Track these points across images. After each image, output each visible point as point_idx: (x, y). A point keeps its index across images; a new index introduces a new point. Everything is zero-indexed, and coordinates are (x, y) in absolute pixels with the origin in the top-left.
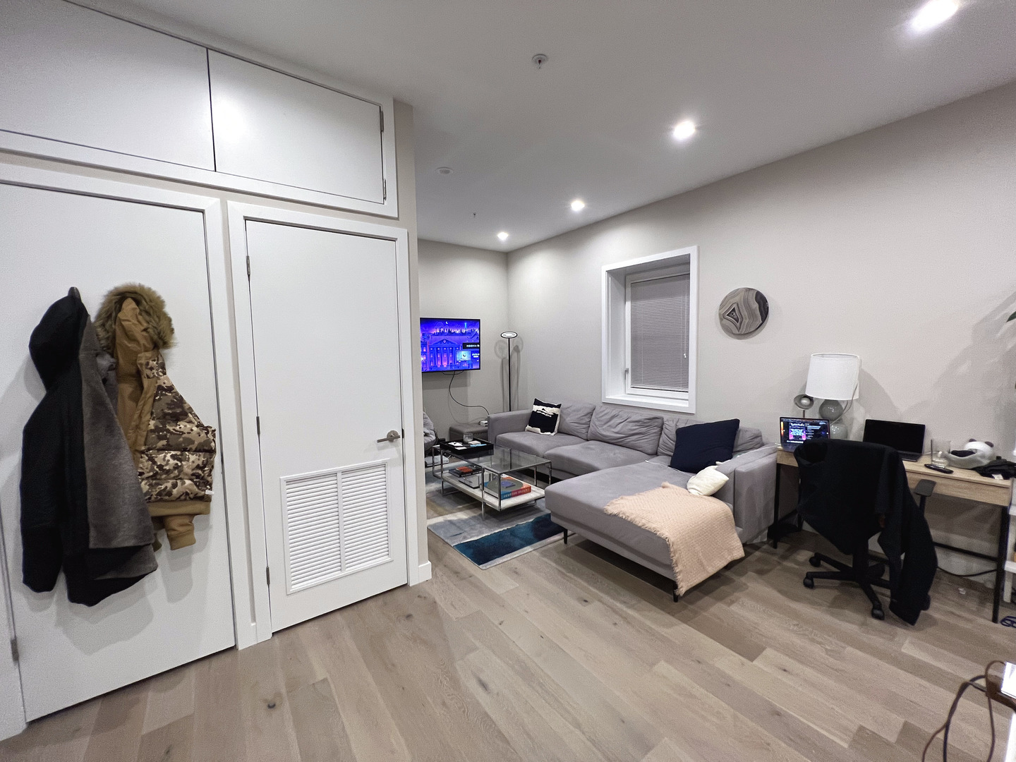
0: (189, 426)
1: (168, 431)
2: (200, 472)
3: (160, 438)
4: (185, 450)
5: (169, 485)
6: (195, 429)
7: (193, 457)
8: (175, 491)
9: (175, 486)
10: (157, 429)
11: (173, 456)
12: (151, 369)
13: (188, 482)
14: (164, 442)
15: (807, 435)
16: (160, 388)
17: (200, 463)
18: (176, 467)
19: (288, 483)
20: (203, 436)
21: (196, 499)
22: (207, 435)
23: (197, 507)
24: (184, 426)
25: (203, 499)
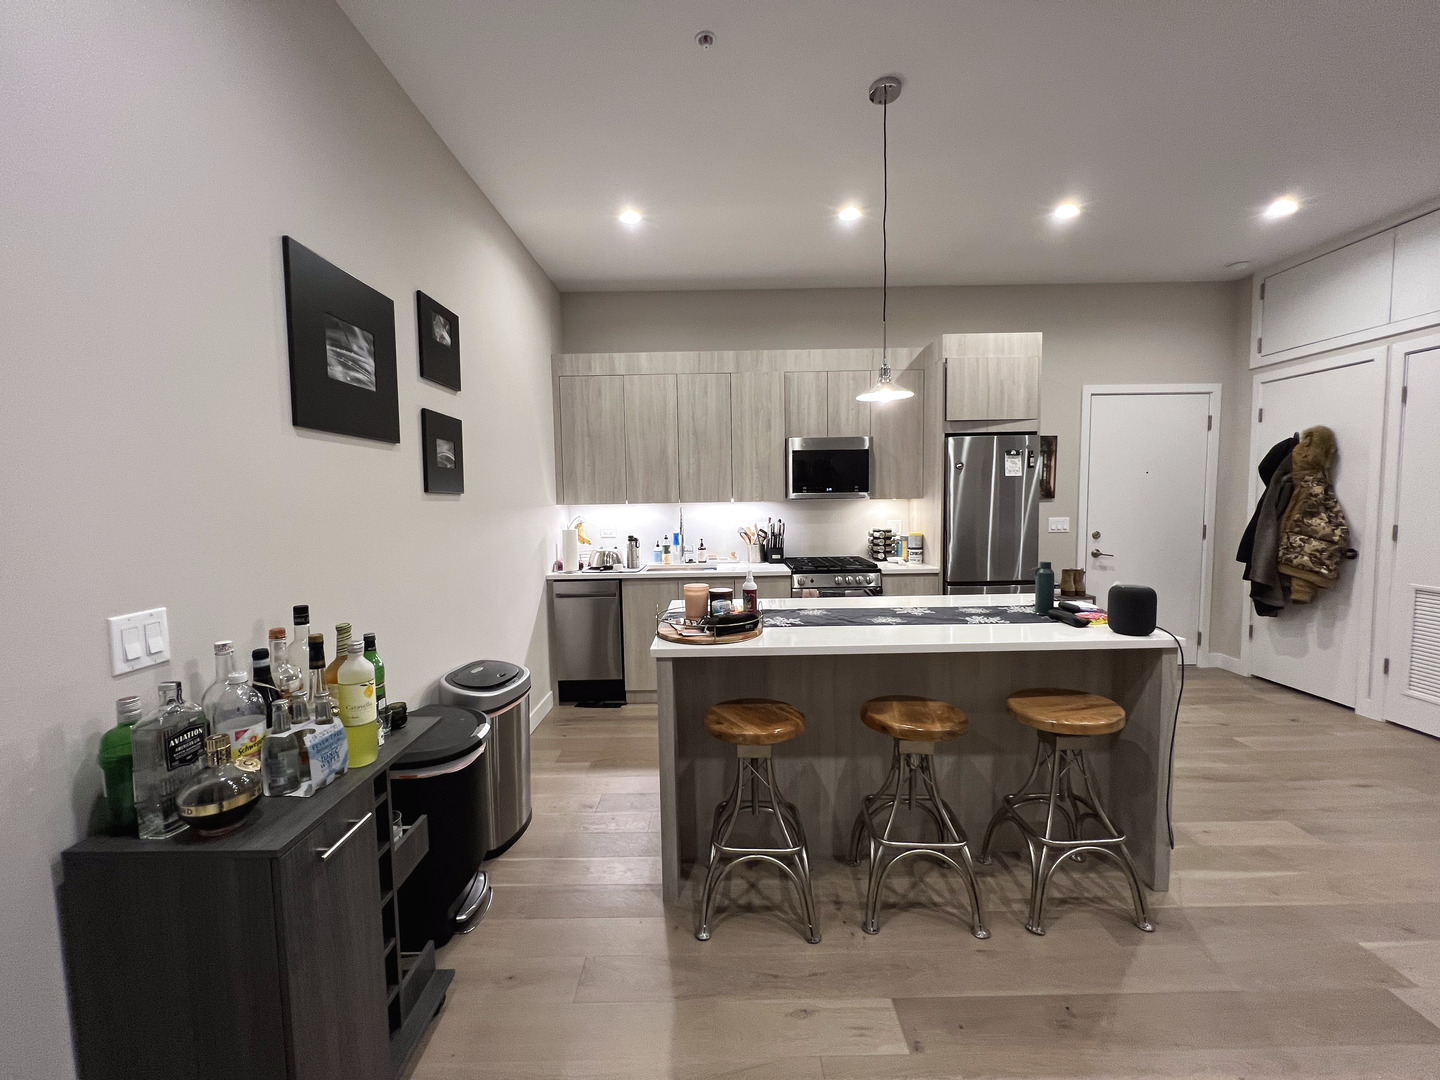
0: (1319, 521)
1: (1304, 523)
2: (1318, 554)
3: (1298, 526)
4: (1310, 537)
5: (1293, 556)
6: (1323, 524)
7: (1315, 543)
8: (1295, 561)
9: (1296, 557)
10: (1298, 520)
11: (1301, 539)
12: (1307, 481)
13: (1306, 558)
14: (1299, 529)
16: (1311, 494)
17: (1319, 548)
18: (1300, 546)
19: (1418, 591)
20: (1328, 530)
21: (1311, 571)
22: (1333, 530)
23: (1313, 578)
24: (1315, 521)
25: (1318, 573)
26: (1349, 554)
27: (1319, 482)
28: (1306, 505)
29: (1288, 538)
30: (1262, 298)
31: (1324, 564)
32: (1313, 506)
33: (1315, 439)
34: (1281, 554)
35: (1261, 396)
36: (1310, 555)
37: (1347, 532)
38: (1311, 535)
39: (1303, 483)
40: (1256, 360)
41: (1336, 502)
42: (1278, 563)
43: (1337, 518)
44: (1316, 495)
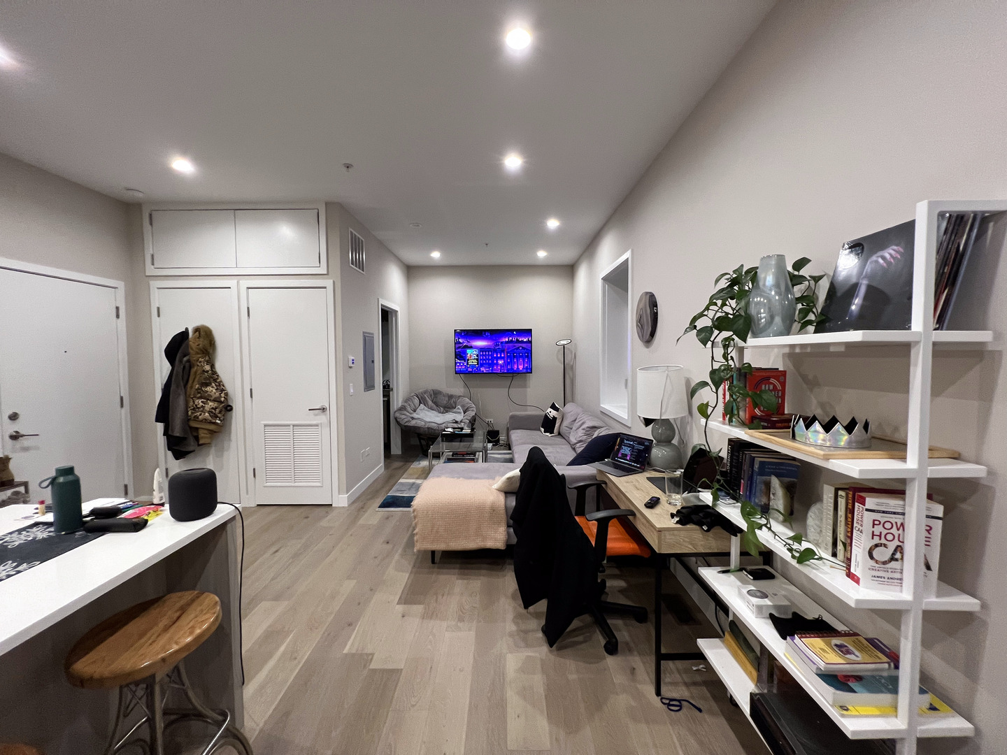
0: (211, 389)
1: (202, 390)
2: (213, 411)
3: (199, 393)
4: (207, 400)
5: (198, 414)
6: (214, 391)
7: (211, 404)
8: (200, 417)
9: (200, 415)
10: (198, 389)
11: (202, 402)
12: (200, 362)
13: (207, 414)
14: (199, 395)
15: (631, 454)
16: (204, 371)
17: (214, 407)
18: (202, 406)
19: (265, 426)
20: (217, 394)
21: (211, 423)
22: (220, 394)
23: (212, 427)
24: (209, 389)
25: (215, 423)
26: (229, 408)
27: (208, 362)
28: (202, 378)
29: (194, 402)
30: (151, 224)
31: (217, 417)
32: (205, 379)
33: (202, 333)
34: (190, 413)
35: (157, 298)
36: (209, 412)
37: (227, 394)
38: (207, 398)
39: (198, 363)
40: (150, 270)
41: (218, 376)
42: (189, 420)
43: (221, 387)
44: (207, 372)
